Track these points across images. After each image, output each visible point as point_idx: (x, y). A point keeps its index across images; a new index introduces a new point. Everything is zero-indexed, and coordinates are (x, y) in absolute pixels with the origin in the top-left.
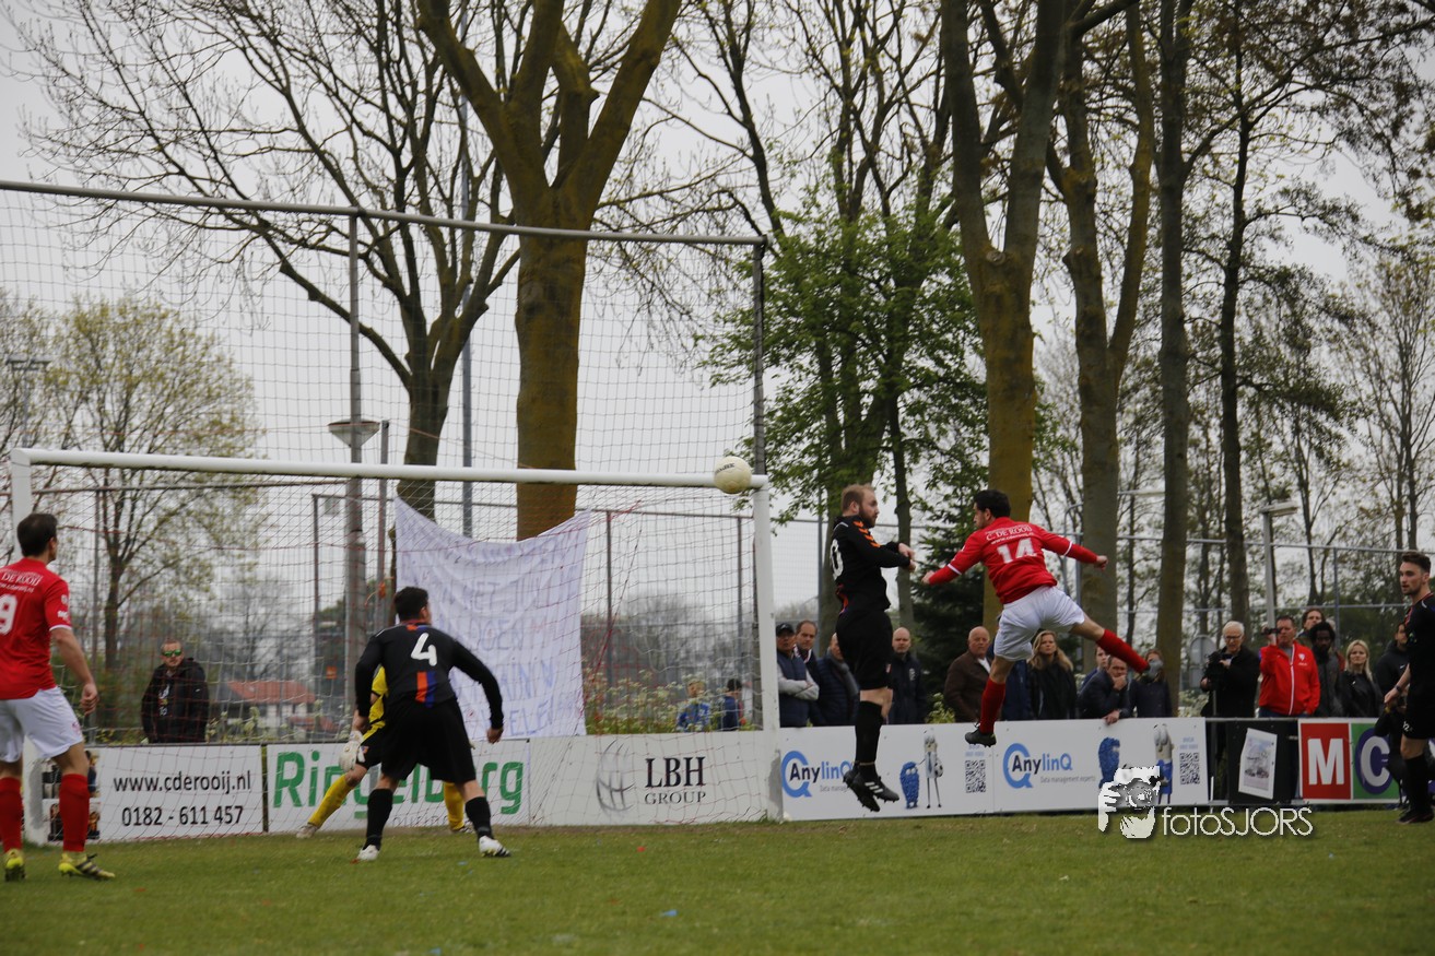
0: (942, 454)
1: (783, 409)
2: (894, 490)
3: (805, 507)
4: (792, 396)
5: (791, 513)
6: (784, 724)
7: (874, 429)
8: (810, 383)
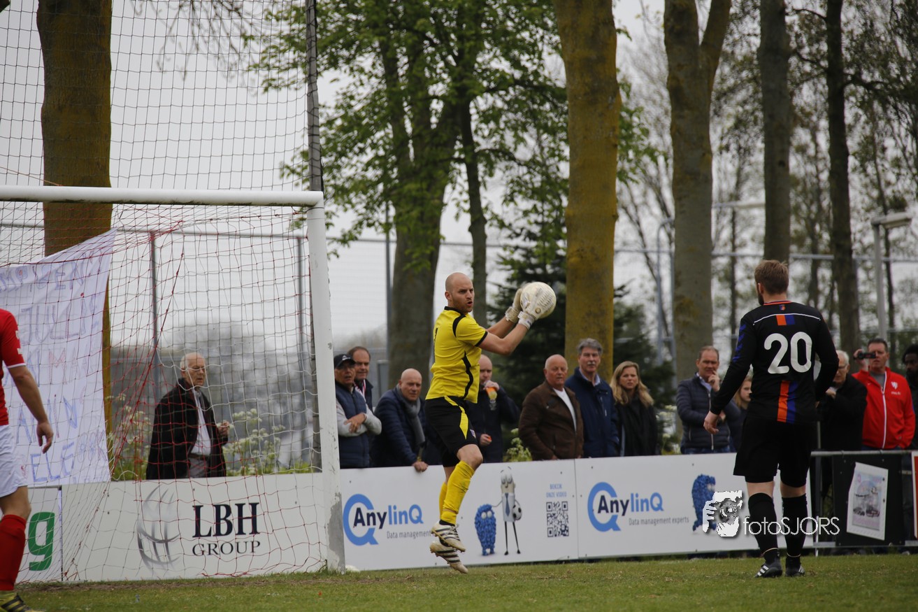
0: (519, 164)
1: (343, 117)
2: (467, 206)
3: (369, 225)
4: (353, 103)
5: (355, 233)
7: (445, 138)
8: (373, 88)
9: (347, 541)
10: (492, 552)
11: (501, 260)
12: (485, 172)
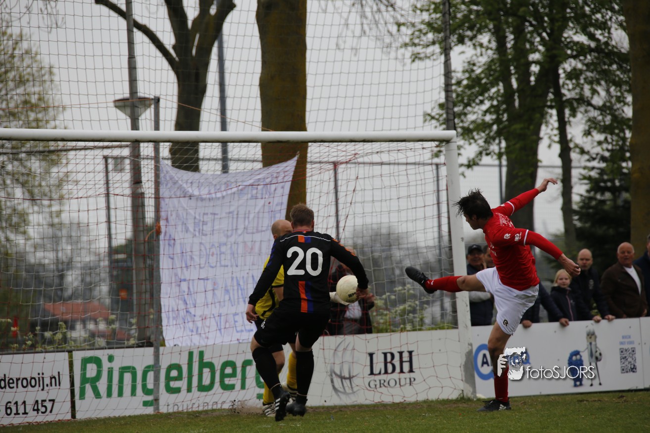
0: (595, 109)
1: (468, 79)
2: (557, 139)
3: (487, 154)
4: (475, 68)
5: (477, 160)
6: (474, 324)
7: (540, 92)
8: (489, 57)
9: (477, 378)
10: (581, 384)
11: (581, 177)
12: (570, 115)
